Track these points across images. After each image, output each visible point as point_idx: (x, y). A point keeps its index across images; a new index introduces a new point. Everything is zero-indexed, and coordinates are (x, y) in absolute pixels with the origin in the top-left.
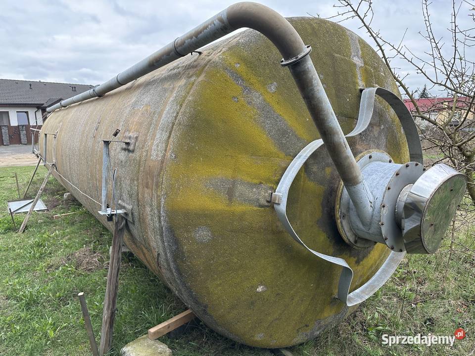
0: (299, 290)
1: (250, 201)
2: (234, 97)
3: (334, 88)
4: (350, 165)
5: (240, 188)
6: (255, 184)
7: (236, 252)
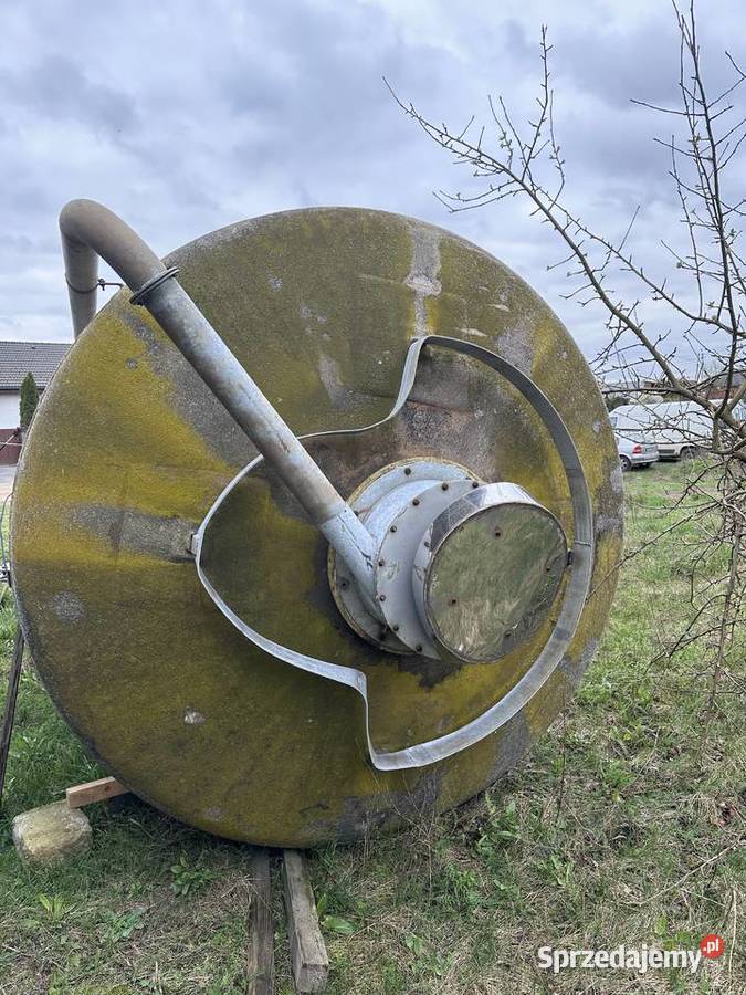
0: (281, 729)
1: (153, 549)
2: (129, 361)
3: (349, 340)
4: (302, 483)
5: (132, 525)
6: (164, 519)
7: (133, 644)
